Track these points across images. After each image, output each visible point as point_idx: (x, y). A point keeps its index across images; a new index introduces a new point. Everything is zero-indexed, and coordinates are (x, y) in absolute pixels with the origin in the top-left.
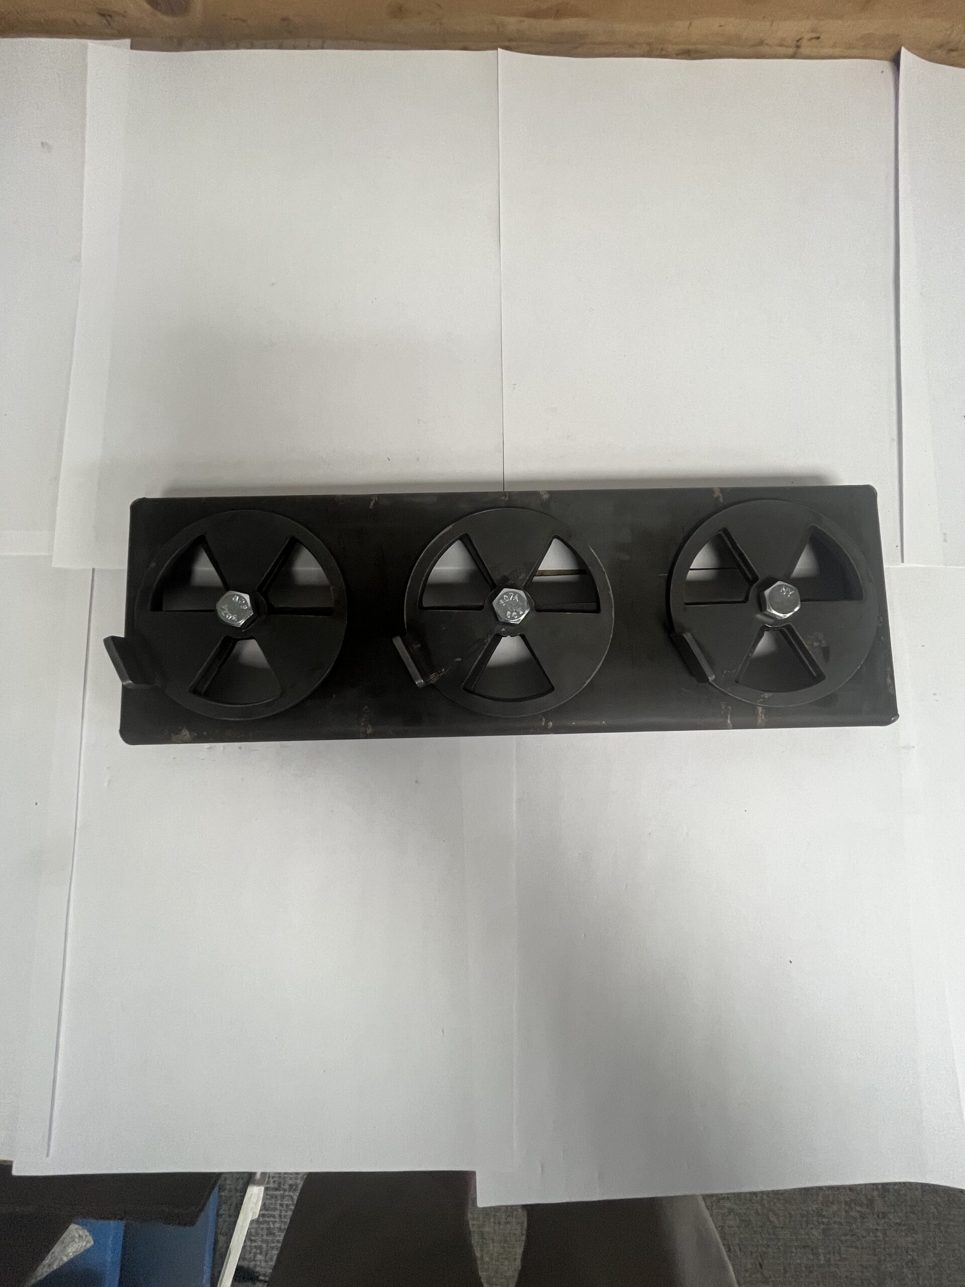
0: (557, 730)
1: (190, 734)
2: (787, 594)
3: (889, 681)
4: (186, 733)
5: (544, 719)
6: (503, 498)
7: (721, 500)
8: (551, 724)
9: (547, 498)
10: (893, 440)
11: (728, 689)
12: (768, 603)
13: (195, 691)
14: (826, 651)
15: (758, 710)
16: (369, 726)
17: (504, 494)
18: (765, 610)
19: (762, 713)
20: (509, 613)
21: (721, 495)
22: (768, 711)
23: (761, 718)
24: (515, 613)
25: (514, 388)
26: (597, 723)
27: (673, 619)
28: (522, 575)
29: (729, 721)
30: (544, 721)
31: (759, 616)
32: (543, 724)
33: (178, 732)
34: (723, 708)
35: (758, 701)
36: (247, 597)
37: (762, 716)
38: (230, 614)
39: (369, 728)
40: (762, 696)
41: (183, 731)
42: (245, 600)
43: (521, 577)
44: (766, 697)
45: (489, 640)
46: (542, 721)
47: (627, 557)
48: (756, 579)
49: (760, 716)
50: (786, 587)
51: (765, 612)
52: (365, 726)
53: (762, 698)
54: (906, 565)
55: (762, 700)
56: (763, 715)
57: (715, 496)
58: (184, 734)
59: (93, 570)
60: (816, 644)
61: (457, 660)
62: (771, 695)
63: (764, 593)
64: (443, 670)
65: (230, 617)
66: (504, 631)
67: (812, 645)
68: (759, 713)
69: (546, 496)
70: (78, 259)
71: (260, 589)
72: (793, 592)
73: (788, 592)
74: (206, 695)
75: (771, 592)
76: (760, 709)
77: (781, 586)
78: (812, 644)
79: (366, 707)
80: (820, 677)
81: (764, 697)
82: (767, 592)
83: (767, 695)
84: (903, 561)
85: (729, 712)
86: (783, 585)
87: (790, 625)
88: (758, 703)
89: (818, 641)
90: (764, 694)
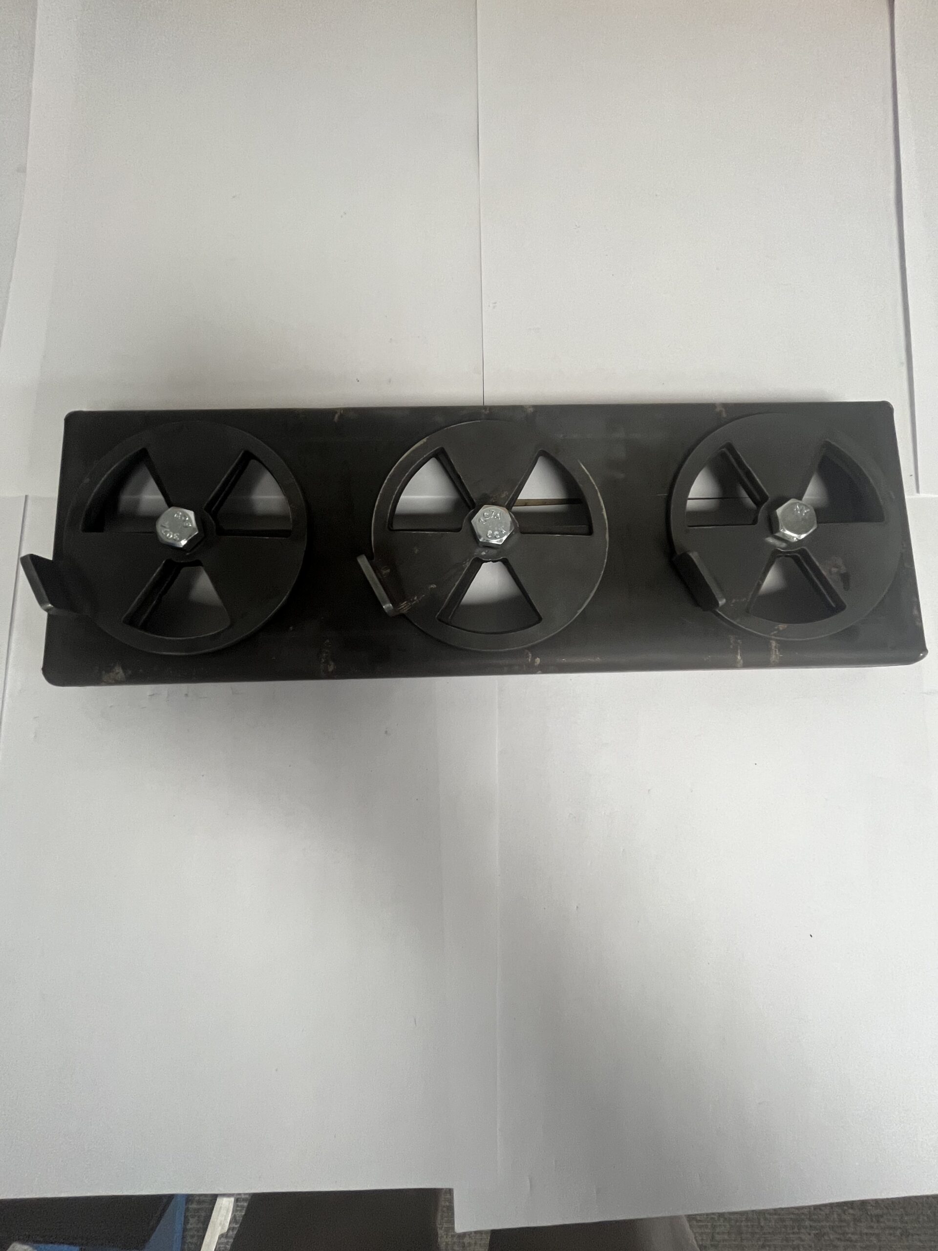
0: (545, 669)
1: (125, 672)
2: (802, 513)
3: (915, 612)
4: (119, 671)
5: (530, 655)
6: (484, 411)
7: (724, 415)
8: (538, 662)
9: (532, 412)
10: (902, 363)
11: (738, 619)
12: (781, 523)
13: (131, 621)
14: (845, 578)
15: (771, 644)
16: (332, 663)
17: (485, 407)
18: (778, 530)
19: (775, 647)
20: (490, 532)
21: (724, 410)
22: (784, 646)
23: (775, 656)
24: (496, 533)
25: (494, 307)
26: (591, 660)
27: (675, 544)
28: (505, 493)
29: (739, 659)
30: (530, 657)
31: (770, 540)
32: (530, 660)
33: (109, 669)
34: (732, 642)
35: (772, 633)
36: (191, 514)
37: (775, 651)
38: (171, 533)
39: (330, 667)
40: (776, 628)
41: (116, 668)
42: (189, 518)
43: (503, 496)
44: (781, 629)
45: (468, 565)
46: (528, 657)
47: (622, 476)
48: (765, 498)
49: (774, 652)
50: (800, 505)
51: (777, 534)
52: (327, 662)
53: (776, 630)
54: (922, 495)
55: (775, 632)
56: (777, 650)
57: (718, 409)
58: (117, 671)
59: (26, 497)
60: (834, 570)
61: (432, 586)
62: (786, 626)
63: (776, 513)
64: (416, 598)
65: (171, 536)
66: (484, 555)
67: (830, 572)
68: (773, 648)
69: (532, 410)
70: (22, 170)
71: (208, 508)
72: (808, 510)
73: (801, 510)
74: (145, 627)
75: (783, 512)
76: (774, 644)
77: (794, 504)
78: (830, 570)
79: (328, 641)
80: (840, 607)
81: (778, 629)
82: (779, 511)
83: (782, 626)
84: (918, 491)
85: (739, 647)
86: (797, 503)
87: (805, 548)
88: (772, 635)
89: (836, 566)
90: (780, 625)
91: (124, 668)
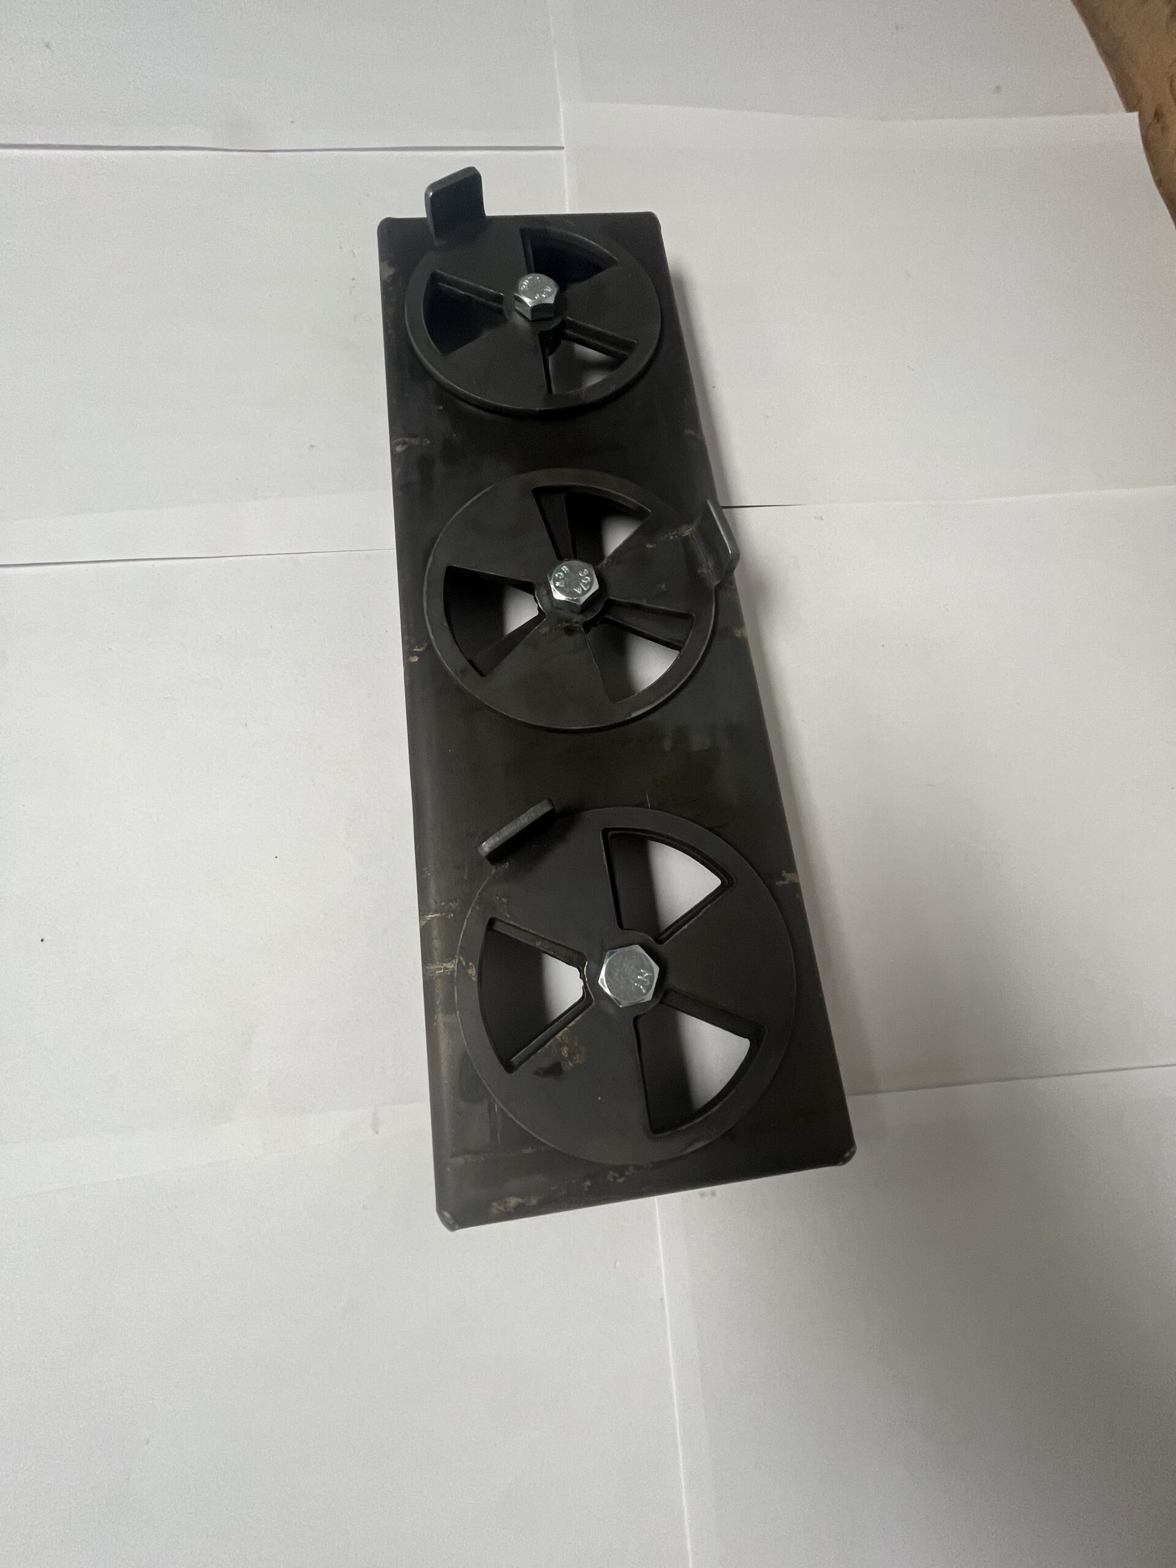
0: (409, 671)
1: (390, 277)
2: (638, 981)
4: (391, 271)
5: (421, 649)
7: (779, 883)
8: (415, 659)
9: (737, 635)
11: (478, 908)
13: (435, 277)
14: (555, 1070)
15: (449, 960)
16: (404, 447)
19: (446, 968)
21: (787, 880)
22: (448, 978)
23: (437, 970)
29: (430, 916)
30: (418, 650)
34: (451, 902)
35: (462, 958)
36: (551, 299)
37: (440, 969)
38: (528, 285)
39: (402, 447)
40: (471, 964)
41: (394, 269)
44: (470, 972)
46: (419, 648)
47: (667, 745)
48: (661, 942)
50: (651, 978)
52: (404, 443)
53: (467, 964)
55: (464, 963)
56: (442, 971)
57: (784, 874)
58: (390, 269)
60: (565, 1051)
62: (474, 980)
65: (525, 285)
67: (561, 1045)
68: (445, 965)
69: (739, 637)
73: (642, 983)
75: (638, 954)
76: (450, 966)
77: (652, 971)
78: (562, 1043)
79: (428, 442)
80: (509, 1068)
81: (468, 967)
82: (635, 947)
83: (473, 972)
85: (444, 914)
86: (653, 974)
87: (594, 1003)
88: (459, 959)
89: (571, 1054)
90: (474, 969)
91: (394, 277)
